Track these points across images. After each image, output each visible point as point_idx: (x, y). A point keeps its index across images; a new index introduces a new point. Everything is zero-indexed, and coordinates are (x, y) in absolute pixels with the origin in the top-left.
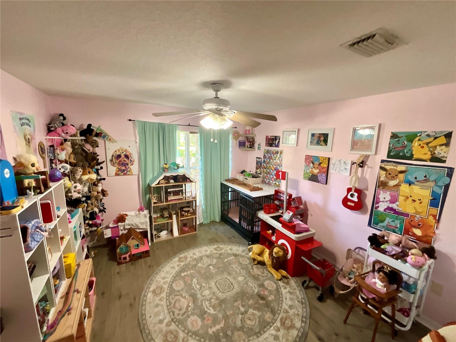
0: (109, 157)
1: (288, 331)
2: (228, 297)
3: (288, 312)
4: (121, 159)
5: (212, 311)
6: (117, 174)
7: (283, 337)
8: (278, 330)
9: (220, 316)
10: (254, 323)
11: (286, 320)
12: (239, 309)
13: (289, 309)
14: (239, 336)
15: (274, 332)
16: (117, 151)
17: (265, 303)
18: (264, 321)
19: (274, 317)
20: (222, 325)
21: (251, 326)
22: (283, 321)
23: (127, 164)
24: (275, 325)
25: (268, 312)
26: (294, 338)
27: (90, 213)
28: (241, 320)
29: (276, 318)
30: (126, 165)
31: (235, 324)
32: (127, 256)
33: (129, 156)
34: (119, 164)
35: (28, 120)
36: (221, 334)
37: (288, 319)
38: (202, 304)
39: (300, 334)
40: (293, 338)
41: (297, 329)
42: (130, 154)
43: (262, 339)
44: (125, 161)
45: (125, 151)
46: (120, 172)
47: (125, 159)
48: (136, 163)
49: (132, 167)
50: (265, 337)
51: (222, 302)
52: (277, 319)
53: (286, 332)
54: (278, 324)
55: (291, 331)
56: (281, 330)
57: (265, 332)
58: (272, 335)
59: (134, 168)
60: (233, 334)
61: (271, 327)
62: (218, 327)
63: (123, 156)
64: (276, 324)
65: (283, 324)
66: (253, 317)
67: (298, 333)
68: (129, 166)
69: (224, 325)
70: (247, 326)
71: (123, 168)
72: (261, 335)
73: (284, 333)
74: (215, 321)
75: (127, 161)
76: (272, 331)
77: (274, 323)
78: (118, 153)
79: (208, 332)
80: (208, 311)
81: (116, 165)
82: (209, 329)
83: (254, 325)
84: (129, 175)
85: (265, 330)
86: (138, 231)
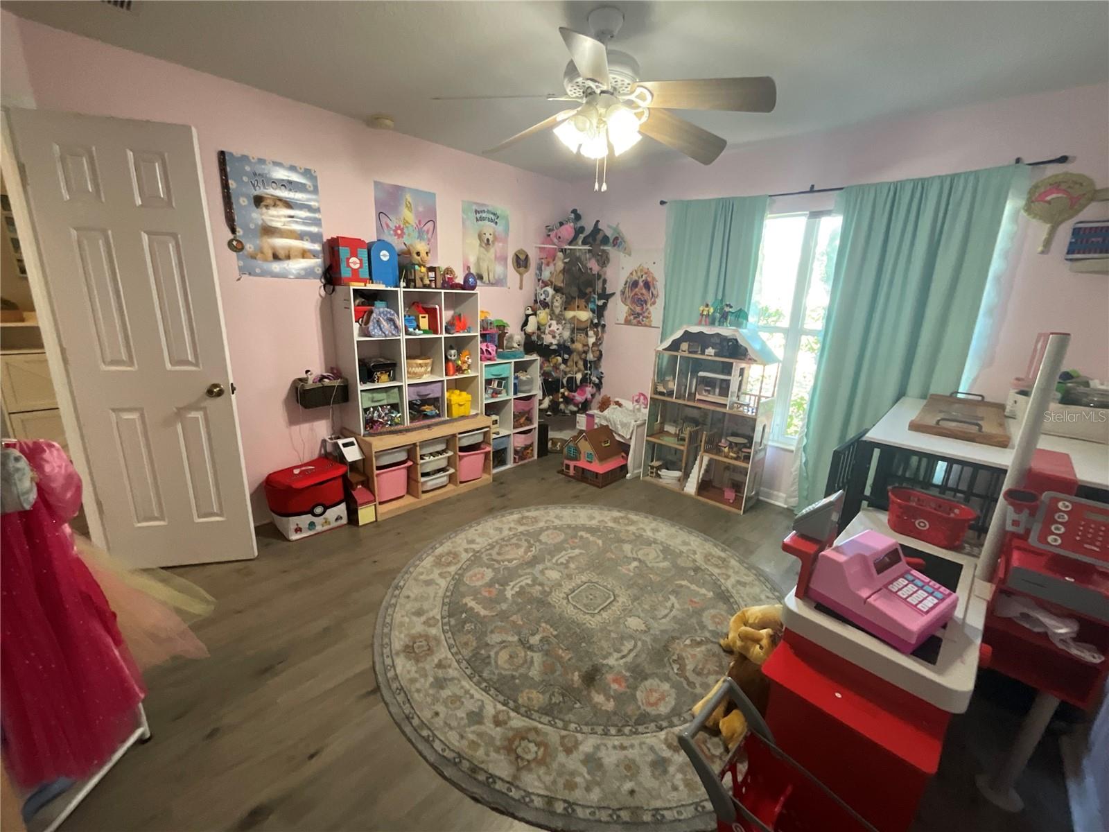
0: (621, 286)
1: (504, 748)
2: (558, 610)
3: (568, 751)
4: (637, 290)
5: (509, 593)
6: (627, 322)
7: (480, 735)
8: (497, 723)
9: (504, 606)
10: (507, 666)
11: (538, 745)
12: (533, 635)
13: (582, 757)
14: (466, 644)
15: (490, 710)
16: (634, 273)
17: (576, 686)
18: (517, 689)
19: (537, 711)
20: (483, 612)
21: (496, 662)
22: (532, 736)
23: (646, 302)
24: (513, 714)
25: (547, 695)
26: (482, 766)
27: (568, 378)
28: (504, 642)
29: (535, 715)
30: (642, 302)
31: (492, 632)
32: (572, 464)
33: (651, 284)
34: (633, 302)
35: (494, 214)
36: (464, 615)
37: (542, 749)
38: (520, 576)
39: (499, 786)
40: (483, 762)
41: (515, 777)
42: (654, 279)
43: (467, 687)
44: (642, 294)
45: (646, 273)
46: (632, 317)
47: (644, 291)
48: (660, 302)
49: (652, 309)
50: (472, 691)
51: (542, 603)
52: (532, 719)
53: (498, 743)
54: (517, 722)
55: (503, 757)
56: (498, 729)
57: (486, 690)
58: (482, 707)
59: (656, 312)
60: (469, 632)
61: (505, 704)
62: (478, 608)
63: (641, 284)
64: (514, 718)
65: (522, 735)
66: (521, 662)
67: (502, 780)
68: (649, 306)
69: (485, 617)
70: (492, 654)
71: (638, 309)
72: (478, 684)
73: (492, 738)
74: (489, 602)
75: (647, 296)
76: (491, 707)
77: (516, 710)
78: (635, 277)
79: (464, 597)
80: (508, 588)
81: (629, 301)
82: (472, 597)
83: (497, 666)
84: (646, 326)
85: (492, 692)
86: (618, 438)
